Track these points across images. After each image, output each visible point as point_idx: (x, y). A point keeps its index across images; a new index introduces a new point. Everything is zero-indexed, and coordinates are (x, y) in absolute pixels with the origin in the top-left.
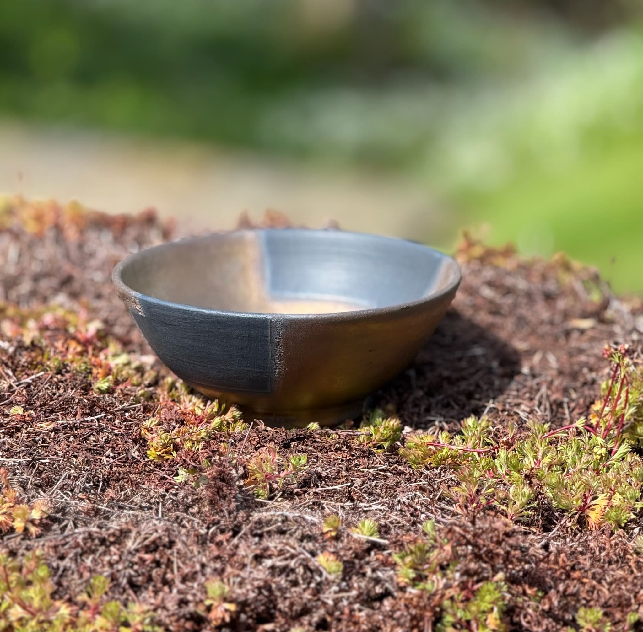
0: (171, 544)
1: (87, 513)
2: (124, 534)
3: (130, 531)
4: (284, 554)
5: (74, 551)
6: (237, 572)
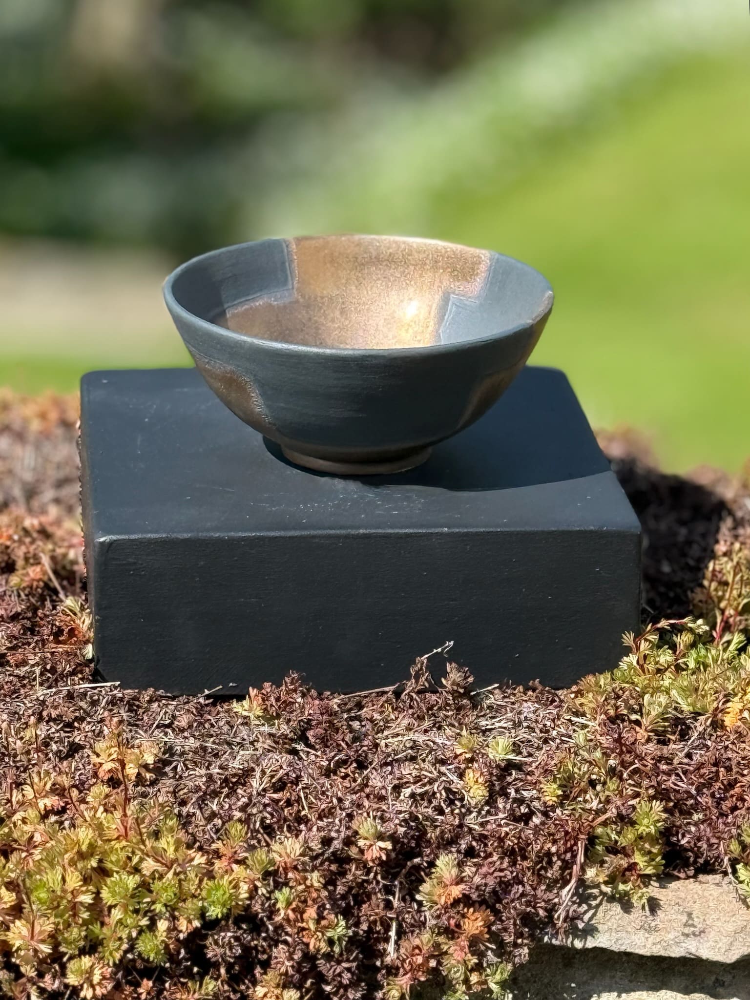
0: (298, 778)
1: (195, 752)
2: (248, 773)
3: (253, 770)
4: (421, 780)
5: (197, 795)
6: (375, 806)
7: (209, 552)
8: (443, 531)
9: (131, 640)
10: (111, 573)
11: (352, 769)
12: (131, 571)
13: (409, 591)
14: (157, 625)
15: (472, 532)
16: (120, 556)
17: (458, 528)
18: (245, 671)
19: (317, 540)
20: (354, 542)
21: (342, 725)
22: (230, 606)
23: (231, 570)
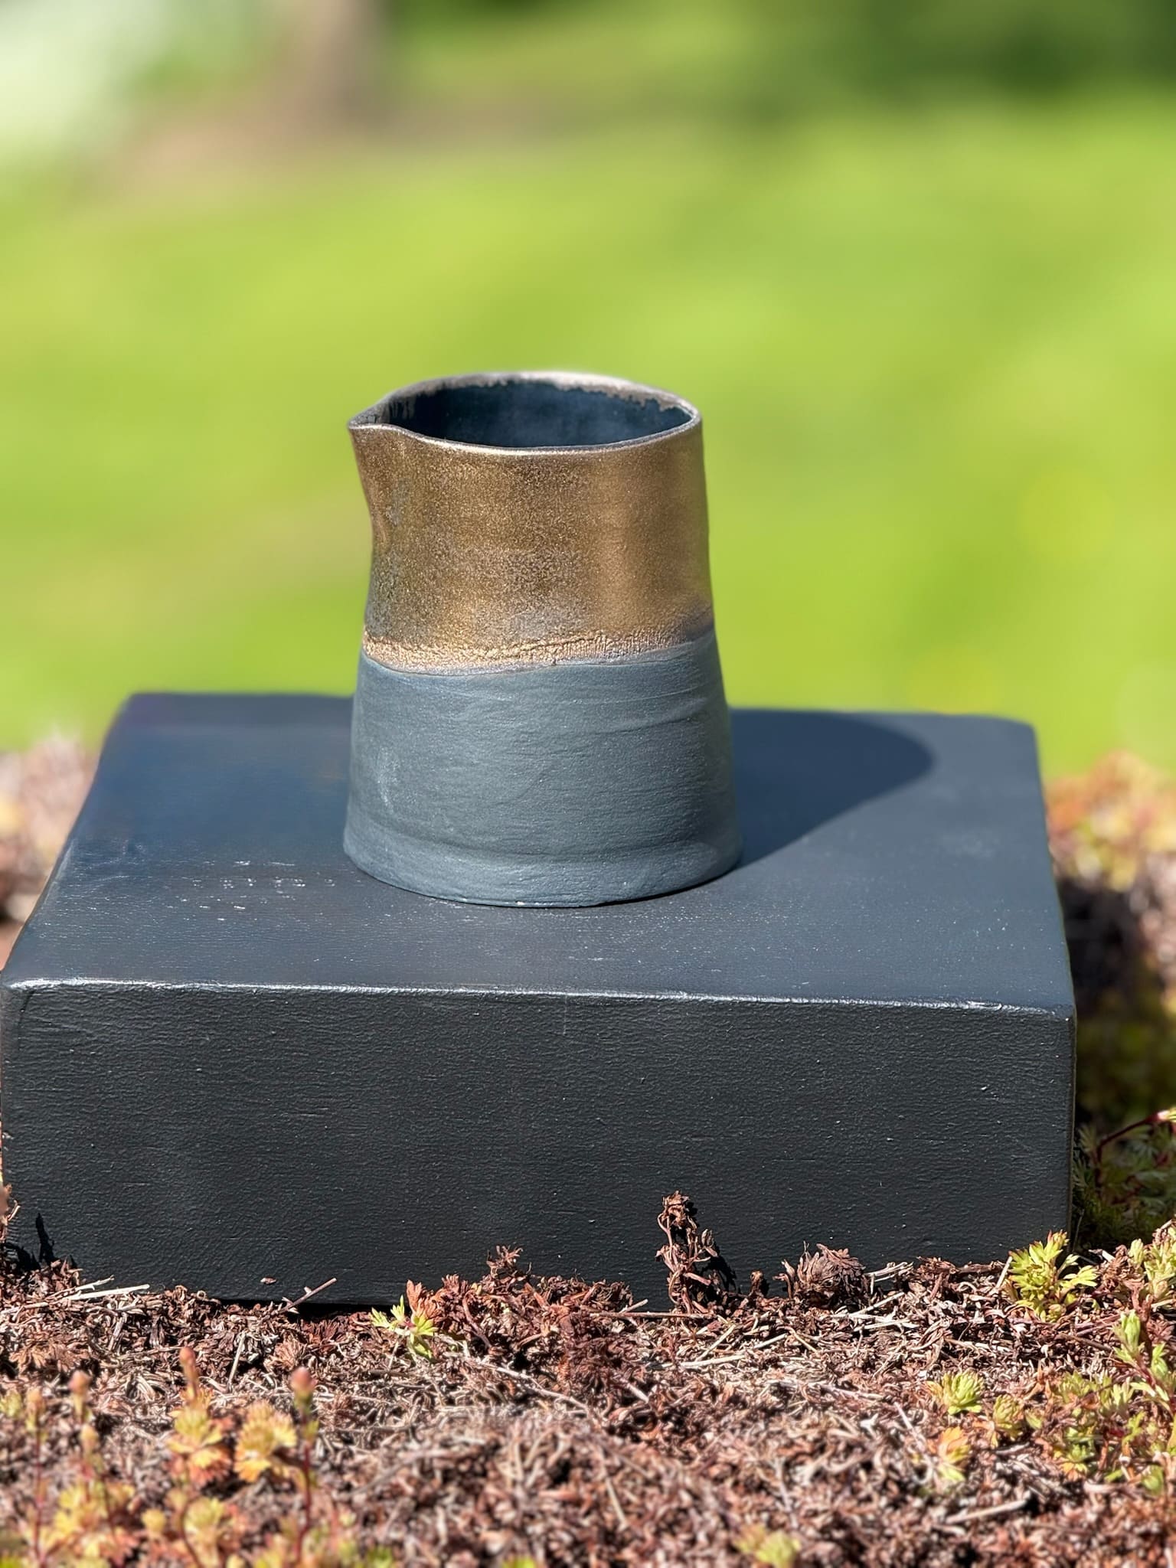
7: (222, 1017)
8: (677, 997)
9: (69, 1183)
10: (31, 1051)
11: (666, 1434)
12: (71, 1047)
13: (611, 1113)
14: (121, 1156)
15: (733, 1003)
16: (50, 1017)
17: (708, 993)
18: (291, 1255)
19: (430, 1005)
20: (504, 1011)
21: (626, 1351)
22: (261, 1126)
23: (263, 1053)
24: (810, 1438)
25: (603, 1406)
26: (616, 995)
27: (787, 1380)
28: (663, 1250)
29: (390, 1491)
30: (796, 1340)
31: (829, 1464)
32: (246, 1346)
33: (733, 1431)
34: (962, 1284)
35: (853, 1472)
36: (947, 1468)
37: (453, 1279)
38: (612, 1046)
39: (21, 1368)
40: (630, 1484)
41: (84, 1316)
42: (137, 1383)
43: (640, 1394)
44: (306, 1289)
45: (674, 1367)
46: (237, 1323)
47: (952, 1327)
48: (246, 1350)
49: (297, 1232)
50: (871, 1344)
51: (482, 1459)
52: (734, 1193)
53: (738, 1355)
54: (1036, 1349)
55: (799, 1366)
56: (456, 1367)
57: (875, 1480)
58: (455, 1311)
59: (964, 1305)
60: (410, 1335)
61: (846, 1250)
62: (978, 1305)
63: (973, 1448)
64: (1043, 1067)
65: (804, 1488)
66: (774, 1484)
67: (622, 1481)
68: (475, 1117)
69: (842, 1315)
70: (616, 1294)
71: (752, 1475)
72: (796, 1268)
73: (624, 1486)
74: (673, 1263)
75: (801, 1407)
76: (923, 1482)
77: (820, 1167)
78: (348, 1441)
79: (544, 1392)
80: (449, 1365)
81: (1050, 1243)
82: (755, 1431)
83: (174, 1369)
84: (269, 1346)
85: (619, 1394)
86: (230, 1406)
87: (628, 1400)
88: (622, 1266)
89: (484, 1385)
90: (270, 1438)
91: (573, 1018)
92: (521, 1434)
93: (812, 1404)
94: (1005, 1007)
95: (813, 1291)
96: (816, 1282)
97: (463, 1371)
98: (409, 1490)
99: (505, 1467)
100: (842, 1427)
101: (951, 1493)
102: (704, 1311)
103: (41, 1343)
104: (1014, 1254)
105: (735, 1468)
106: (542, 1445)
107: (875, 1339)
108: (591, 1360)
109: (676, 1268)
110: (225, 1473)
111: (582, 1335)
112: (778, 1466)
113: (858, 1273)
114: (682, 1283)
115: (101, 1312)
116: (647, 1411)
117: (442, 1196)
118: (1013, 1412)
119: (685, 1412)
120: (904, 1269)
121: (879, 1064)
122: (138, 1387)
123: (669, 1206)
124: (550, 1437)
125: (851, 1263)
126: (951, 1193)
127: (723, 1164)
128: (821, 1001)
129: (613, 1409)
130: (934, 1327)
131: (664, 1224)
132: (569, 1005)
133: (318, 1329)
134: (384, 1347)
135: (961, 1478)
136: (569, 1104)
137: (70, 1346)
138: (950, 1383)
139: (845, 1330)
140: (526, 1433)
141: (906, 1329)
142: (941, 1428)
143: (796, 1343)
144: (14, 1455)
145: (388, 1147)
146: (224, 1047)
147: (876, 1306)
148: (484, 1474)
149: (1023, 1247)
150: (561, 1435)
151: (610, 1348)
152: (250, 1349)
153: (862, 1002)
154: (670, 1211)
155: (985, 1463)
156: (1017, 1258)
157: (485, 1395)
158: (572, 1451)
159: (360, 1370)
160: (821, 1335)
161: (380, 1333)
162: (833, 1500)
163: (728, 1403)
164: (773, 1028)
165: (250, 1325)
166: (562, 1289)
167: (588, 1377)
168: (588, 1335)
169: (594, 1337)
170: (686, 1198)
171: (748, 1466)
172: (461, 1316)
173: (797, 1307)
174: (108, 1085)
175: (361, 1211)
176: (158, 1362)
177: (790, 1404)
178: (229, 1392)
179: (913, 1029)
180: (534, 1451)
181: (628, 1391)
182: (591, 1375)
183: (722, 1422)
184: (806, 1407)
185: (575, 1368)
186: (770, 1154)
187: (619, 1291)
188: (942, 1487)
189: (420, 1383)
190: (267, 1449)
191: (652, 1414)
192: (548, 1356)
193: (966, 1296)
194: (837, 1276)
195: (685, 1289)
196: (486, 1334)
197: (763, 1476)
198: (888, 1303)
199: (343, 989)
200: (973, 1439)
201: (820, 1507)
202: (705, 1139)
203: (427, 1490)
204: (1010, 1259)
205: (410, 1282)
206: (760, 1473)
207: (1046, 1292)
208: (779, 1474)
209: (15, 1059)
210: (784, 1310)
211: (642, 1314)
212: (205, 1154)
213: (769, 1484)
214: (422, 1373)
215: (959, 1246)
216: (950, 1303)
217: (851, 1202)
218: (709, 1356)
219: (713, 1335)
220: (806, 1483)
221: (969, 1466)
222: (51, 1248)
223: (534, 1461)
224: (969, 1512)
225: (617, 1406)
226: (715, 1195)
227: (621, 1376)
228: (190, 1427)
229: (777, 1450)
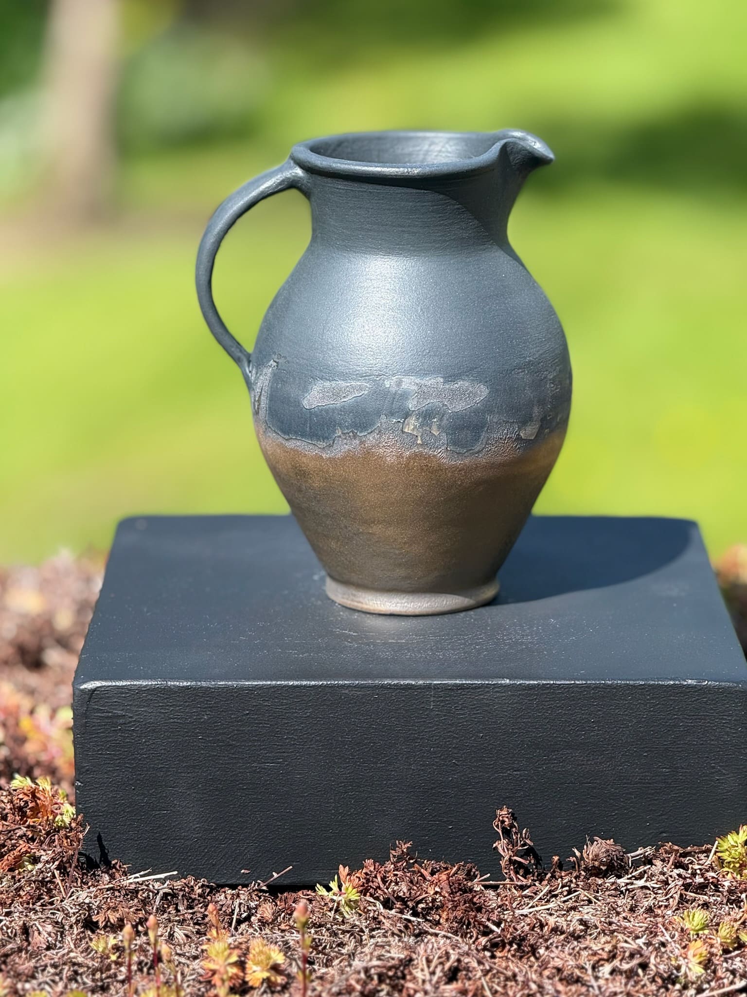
7: (214, 703)
8: (503, 682)
9: (118, 813)
10: (93, 728)
11: (513, 952)
12: (119, 725)
13: (462, 757)
14: (152, 794)
15: (538, 685)
16: (105, 706)
17: (522, 679)
18: (260, 854)
19: (347, 691)
20: (393, 694)
21: (484, 902)
22: (240, 772)
23: (241, 726)
24: (607, 949)
25: (471, 937)
26: (464, 682)
27: (586, 917)
28: (497, 843)
29: (346, 989)
30: (585, 896)
31: (621, 965)
32: (240, 909)
33: (557, 947)
34: (688, 858)
35: (635, 970)
36: (694, 965)
37: (369, 862)
38: (462, 714)
39: (101, 925)
40: (496, 980)
41: (137, 892)
42: (174, 932)
43: (494, 928)
44: (274, 873)
45: (512, 913)
46: (233, 895)
47: (683, 885)
48: (240, 911)
49: (263, 840)
50: (633, 898)
51: (402, 968)
52: (540, 807)
53: (551, 905)
54: (738, 896)
55: (591, 910)
56: (376, 916)
57: (649, 974)
58: (373, 882)
59: (690, 871)
60: (342, 899)
61: (612, 840)
62: (698, 872)
63: (709, 953)
64: (735, 720)
65: (607, 980)
66: (586, 978)
67: (490, 979)
68: (376, 763)
69: (612, 880)
70: (469, 871)
71: (572, 973)
72: (581, 853)
73: (493, 982)
74: (504, 851)
75: (596, 934)
76: (680, 974)
77: (595, 788)
78: (312, 963)
79: (431, 931)
80: (371, 915)
81: (741, 832)
82: (572, 946)
83: (195, 924)
84: (254, 909)
85: (482, 928)
86: (236, 943)
87: (487, 932)
88: (470, 855)
89: (396, 926)
90: (269, 958)
91: (437, 698)
92: (426, 951)
93: (603, 931)
94: (710, 683)
95: (594, 866)
96: (596, 860)
97: (381, 918)
98: (358, 987)
99: (417, 972)
100: (626, 942)
101: (698, 980)
102: (525, 880)
103: (114, 908)
104: (719, 839)
105: (559, 970)
106: (440, 958)
107: (635, 894)
108: (463, 907)
109: (506, 855)
110: (240, 981)
111: (456, 893)
112: (588, 967)
113: (621, 854)
114: (510, 864)
115: (146, 890)
116: (499, 939)
117: (355, 814)
118: (731, 931)
119: (523, 939)
120: (649, 851)
121: (631, 721)
122: (175, 934)
123: (500, 816)
124: (444, 953)
125: (617, 847)
126: (678, 803)
127: (533, 788)
128: (593, 682)
129: (477, 938)
130: (672, 885)
131: (497, 826)
132: (435, 688)
133: (283, 898)
134: (325, 908)
135: (703, 971)
136: (435, 752)
137: (132, 910)
138: (689, 916)
139: (615, 889)
140: (429, 951)
141: (654, 888)
142: (687, 942)
143: (585, 898)
144: (104, 976)
145: (320, 784)
146: (216, 722)
147: (633, 874)
148: (404, 977)
149: (724, 834)
150: (451, 951)
151: (475, 900)
152: (242, 910)
153: (619, 682)
154: (501, 819)
155: (717, 962)
156: (721, 842)
157: (396, 932)
158: (459, 961)
159: (312, 921)
160: (600, 893)
161: (322, 899)
162: (626, 985)
163: (551, 932)
164: (564, 700)
165: (241, 896)
166: (436, 868)
167: (461, 919)
168: (460, 892)
169: (464, 893)
170: (510, 810)
171: (569, 967)
172: (377, 885)
173: (582, 877)
174: (143, 749)
175: (304, 825)
176: (184, 920)
177: (589, 932)
178: (232, 936)
179: (653, 698)
180: (435, 962)
181: (487, 927)
182: (463, 917)
183: (549, 943)
184: (599, 933)
185: (452, 914)
186: (562, 781)
187: (471, 870)
188: (692, 977)
189: (352, 928)
190: (267, 965)
191: (503, 941)
192: (431, 909)
193: (690, 866)
194: (609, 856)
195: (512, 867)
196: (393, 896)
197: (579, 974)
198: (641, 872)
199: (291, 683)
200: (708, 948)
201: (618, 990)
202: (522, 772)
203: (370, 987)
204: (717, 842)
205: (341, 866)
206: (577, 972)
207: (741, 862)
208: (590, 971)
209: (83, 734)
210: (576, 878)
211: (487, 883)
212: (205, 791)
213: (583, 978)
214: (354, 921)
215: (682, 836)
216: (682, 870)
217: (615, 810)
218: (532, 907)
219: (532, 894)
220: (607, 976)
221: (707, 964)
222: (107, 854)
223: (436, 967)
224: (710, 992)
225: (479, 936)
226: (528, 808)
227: (482, 918)
228: (218, 953)
229: (587, 957)
